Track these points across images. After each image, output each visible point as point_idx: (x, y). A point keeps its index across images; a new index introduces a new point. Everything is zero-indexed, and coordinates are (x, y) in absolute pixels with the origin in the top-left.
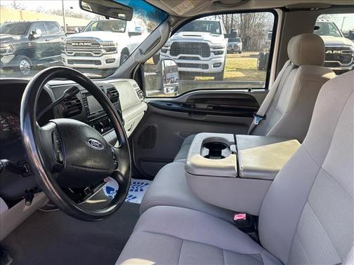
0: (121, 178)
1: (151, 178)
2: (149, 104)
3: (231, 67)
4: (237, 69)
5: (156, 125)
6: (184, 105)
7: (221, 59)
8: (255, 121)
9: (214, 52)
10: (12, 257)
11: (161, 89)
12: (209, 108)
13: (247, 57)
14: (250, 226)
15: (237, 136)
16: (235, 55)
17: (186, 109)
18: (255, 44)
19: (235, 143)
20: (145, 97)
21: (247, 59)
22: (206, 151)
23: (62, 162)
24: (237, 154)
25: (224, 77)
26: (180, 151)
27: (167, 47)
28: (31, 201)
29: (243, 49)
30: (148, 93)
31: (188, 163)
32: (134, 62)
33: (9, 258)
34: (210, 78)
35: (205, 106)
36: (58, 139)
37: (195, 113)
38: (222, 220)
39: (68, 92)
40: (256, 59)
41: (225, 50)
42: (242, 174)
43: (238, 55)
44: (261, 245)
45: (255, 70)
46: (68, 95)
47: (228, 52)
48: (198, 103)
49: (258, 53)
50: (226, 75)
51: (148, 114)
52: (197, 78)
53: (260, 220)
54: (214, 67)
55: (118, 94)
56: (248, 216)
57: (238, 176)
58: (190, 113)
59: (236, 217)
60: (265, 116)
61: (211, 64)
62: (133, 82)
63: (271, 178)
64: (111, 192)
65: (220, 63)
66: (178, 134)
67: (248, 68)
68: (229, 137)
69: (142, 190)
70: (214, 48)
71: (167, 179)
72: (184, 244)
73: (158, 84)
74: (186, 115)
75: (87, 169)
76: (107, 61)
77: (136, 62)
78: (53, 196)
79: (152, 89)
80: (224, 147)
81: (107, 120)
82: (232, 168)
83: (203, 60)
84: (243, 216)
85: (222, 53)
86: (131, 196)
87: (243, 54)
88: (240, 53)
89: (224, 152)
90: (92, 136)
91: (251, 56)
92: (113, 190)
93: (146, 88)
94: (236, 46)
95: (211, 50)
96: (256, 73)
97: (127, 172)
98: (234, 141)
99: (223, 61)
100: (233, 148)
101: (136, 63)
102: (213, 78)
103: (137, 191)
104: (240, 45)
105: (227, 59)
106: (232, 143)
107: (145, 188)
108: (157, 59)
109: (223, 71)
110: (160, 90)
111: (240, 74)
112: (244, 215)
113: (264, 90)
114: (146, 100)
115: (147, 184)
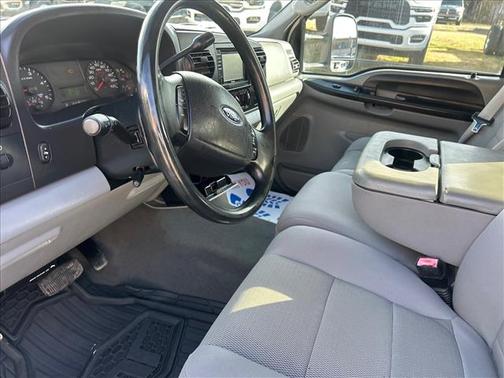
0: (259, 174)
1: (293, 193)
2: (306, 83)
3: (439, 45)
4: (449, 49)
5: (310, 117)
6: (360, 89)
7: (425, 29)
8: (473, 127)
9: (416, 17)
10: (107, 259)
11: (327, 63)
12: (398, 98)
13: (469, 31)
14: (441, 279)
15: (443, 142)
16: (448, 26)
17: (361, 96)
18: (485, 12)
19: (439, 153)
20: (301, 72)
21: (468, 34)
22: (390, 159)
23: (186, 132)
24: (440, 168)
25: (425, 60)
26: (342, 160)
27: (342, 3)
28: (140, 181)
29: (464, 17)
30: (306, 66)
31: (359, 171)
32: (293, 13)
33: (104, 259)
34: (401, 59)
35: (392, 95)
36: (183, 97)
37: (374, 104)
38: (397, 263)
39: (199, 40)
40: (485, 37)
41: (434, 15)
42: (445, 198)
43: (455, 27)
44: (453, 309)
45: (478, 54)
46: (199, 44)
47: (438, 21)
48: (382, 88)
49: (488, 27)
50: (430, 57)
51: (302, 98)
52: (382, 57)
53: (460, 273)
54: (412, 41)
55: (265, 58)
56: (441, 263)
57: (438, 201)
58: (367, 102)
59: (421, 262)
60: (492, 121)
61: (407, 35)
62: (287, 46)
63: (492, 212)
64: (237, 202)
65: (423, 37)
66: (342, 133)
67: (467, 49)
68: (430, 143)
69: (277, 207)
70: (418, 11)
71: (320, 193)
72: (336, 285)
73: (323, 53)
74: (359, 105)
75: (217, 149)
76: (249, 21)
77: (296, 14)
78: (171, 174)
79: (314, 61)
80: (420, 157)
81: (246, 95)
82: (429, 187)
83: (396, 29)
84: (434, 263)
85: (428, 19)
86: (262, 212)
87: (461, 26)
88: (458, 23)
89: (417, 164)
90: (228, 104)
91: (477, 31)
92: (239, 200)
93: (305, 59)
94: (453, 12)
95: (412, 12)
96: (480, 59)
97: (269, 168)
98: (436, 149)
99: (428, 34)
100: (434, 158)
101: (296, 16)
102: (406, 60)
103: (270, 206)
104: (460, 10)
105: (434, 32)
106: (433, 152)
107: (283, 205)
108: (321, 22)
109: (424, 51)
110: (325, 63)
111: (452, 58)
112: (436, 261)
113: (498, 78)
114: (302, 76)
115: (285, 200)
